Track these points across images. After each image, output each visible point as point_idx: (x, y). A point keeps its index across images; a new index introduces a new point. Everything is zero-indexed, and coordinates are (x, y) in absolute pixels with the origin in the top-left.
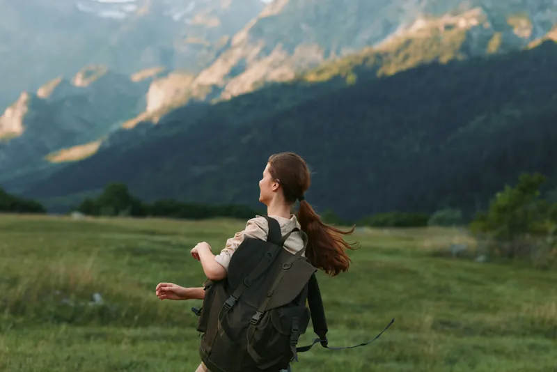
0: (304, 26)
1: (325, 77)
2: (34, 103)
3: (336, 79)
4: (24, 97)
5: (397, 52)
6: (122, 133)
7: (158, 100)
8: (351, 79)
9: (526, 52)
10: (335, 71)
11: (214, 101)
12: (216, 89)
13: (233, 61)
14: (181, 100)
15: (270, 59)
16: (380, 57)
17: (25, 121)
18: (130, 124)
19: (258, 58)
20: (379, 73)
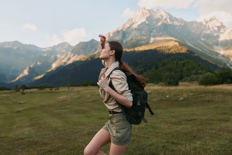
0: (81, 50)
1: (85, 60)
2: (30, 68)
3: (87, 60)
4: (28, 67)
5: (98, 54)
6: (48, 73)
7: (54, 66)
8: (90, 59)
10: (87, 58)
11: (65, 65)
12: (65, 63)
13: (68, 58)
14: (59, 65)
15: (75, 57)
16: (95, 55)
17: (28, 72)
18: (49, 71)
19: (73, 57)
20: (95, 58)
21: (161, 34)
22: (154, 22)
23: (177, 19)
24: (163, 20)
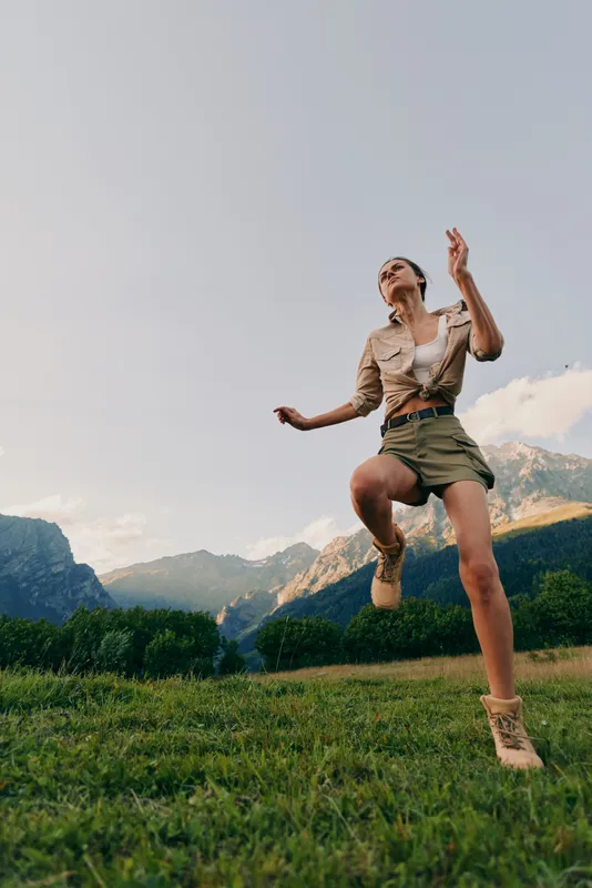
0: (339, 557)
2: (229, 610)
4: (225, 608)
6: (268, 618)
7: (281, 600)
9: (441, 552)
11: (307, 596)
12: (307, 591)
13: (311, 578)
14: (292, 598)
15: (327, 574)
17: (225, 619)
18: (272, 612)
19: (323, 574)
21: (535, 495)
22: (506, 471)
23: (563, 459)
24: (529, 464)
